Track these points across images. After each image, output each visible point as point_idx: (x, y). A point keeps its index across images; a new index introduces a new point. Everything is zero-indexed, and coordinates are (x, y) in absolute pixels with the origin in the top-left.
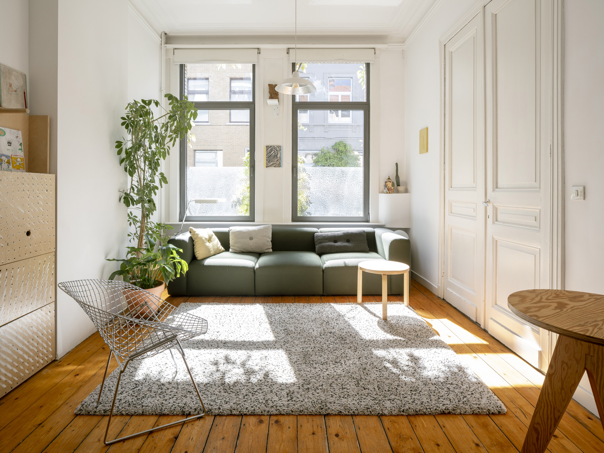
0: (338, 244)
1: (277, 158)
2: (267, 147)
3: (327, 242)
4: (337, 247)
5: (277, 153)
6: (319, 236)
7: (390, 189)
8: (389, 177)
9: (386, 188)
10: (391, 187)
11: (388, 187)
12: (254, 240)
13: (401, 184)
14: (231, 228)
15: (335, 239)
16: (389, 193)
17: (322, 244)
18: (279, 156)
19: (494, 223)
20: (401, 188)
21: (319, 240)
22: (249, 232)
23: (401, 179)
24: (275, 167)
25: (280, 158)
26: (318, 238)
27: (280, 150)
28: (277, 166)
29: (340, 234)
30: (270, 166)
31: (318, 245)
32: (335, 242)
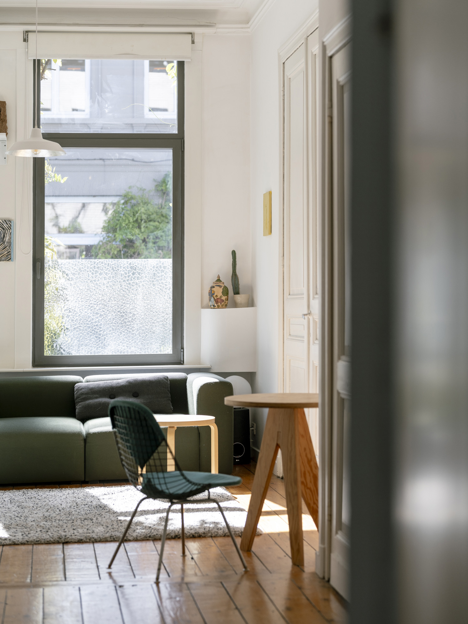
0: (117, 400)
1: (4, 243)
3: (96, 398)
5: (4, 233)
6: (82, 389)
7: (219, 300)
8: (219, 277)
9: (212, 299)
10: (221, 297)
11: (217, 296)
13: (241, 290)
15: (112, 392)
16: (218, 307)
17: (88, 402)
18: (7, 239)
19: (314, 342)
20: (240, 298)
21: (82, 394)
23: (243, 282)
25: (10, 243)
26: (80, 392)
27: (10, 228)
28: (3, 259)
29: (122, 384)
31: (80, 403)
32: (112, 396)
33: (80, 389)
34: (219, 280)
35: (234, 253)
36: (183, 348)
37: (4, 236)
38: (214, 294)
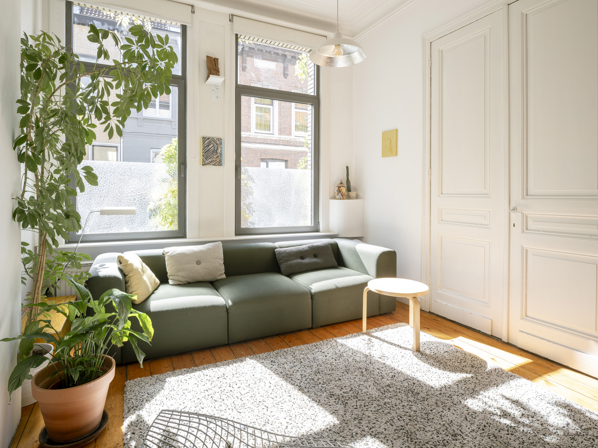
0: (307, 261)
1: (217, 154)
2: (203, 138)
3: (294, 259)
4: (306, 264)
5: (217, 147)
6: (282, 253)
7: (344, 195)
8: (341, 181)
9: (340, 194)
10: (345, 193)
11: (343, 192)
12: (203, 265)
13: (352, 189)
14: (167, 249)
15: (302, 254)
16: (343, 199)
17: (289, 263)
18: (219, 151)
19: (523, 232)
20: (353, 194)
21: (283, 257)
22: (195, 254)
23: (352, 184)
24: (214, 165)
25: (221, 154)
26: (281, 255)
27: (221, 144)
28: (217, 164)
29: (306, 249)
30: (208, 164)
31: (284, 264)
32: (302, 258)
33: (281, 253)
34: (341, 183)
35: (347, 168)
36: (319, 223)
37: (217, 149)
38: (341, 191)
